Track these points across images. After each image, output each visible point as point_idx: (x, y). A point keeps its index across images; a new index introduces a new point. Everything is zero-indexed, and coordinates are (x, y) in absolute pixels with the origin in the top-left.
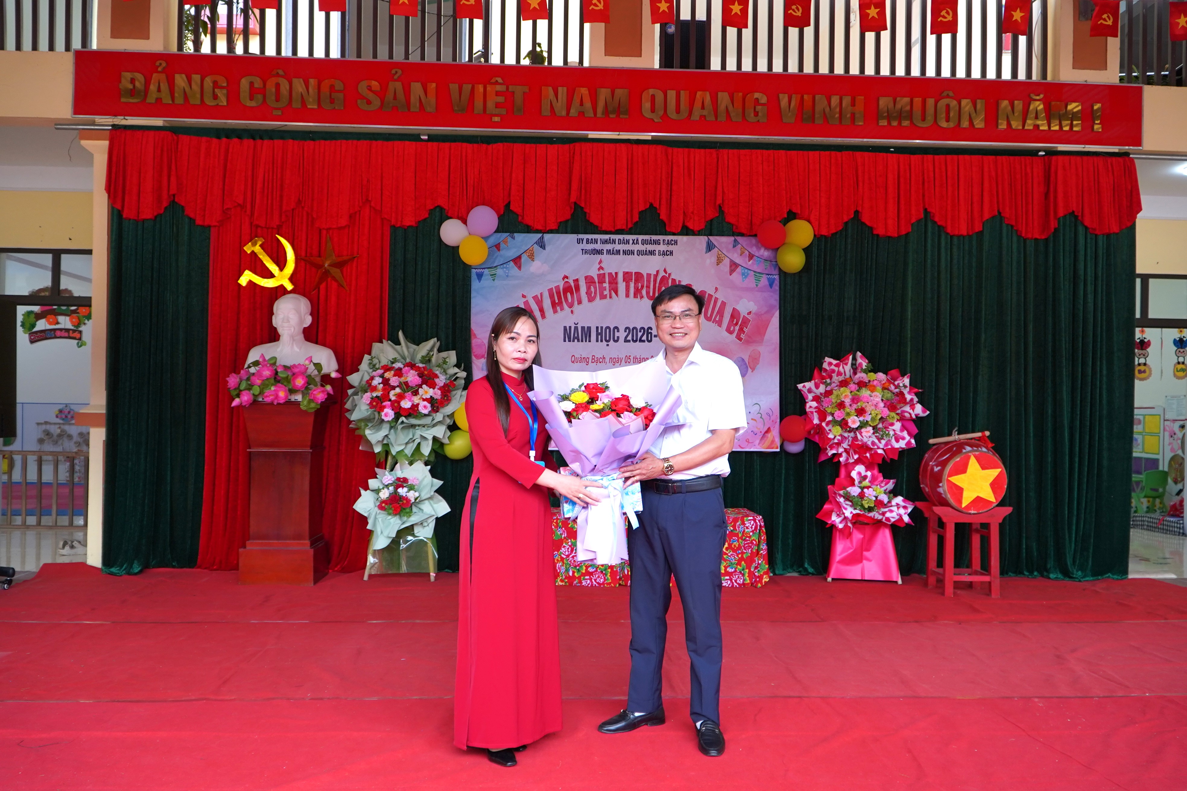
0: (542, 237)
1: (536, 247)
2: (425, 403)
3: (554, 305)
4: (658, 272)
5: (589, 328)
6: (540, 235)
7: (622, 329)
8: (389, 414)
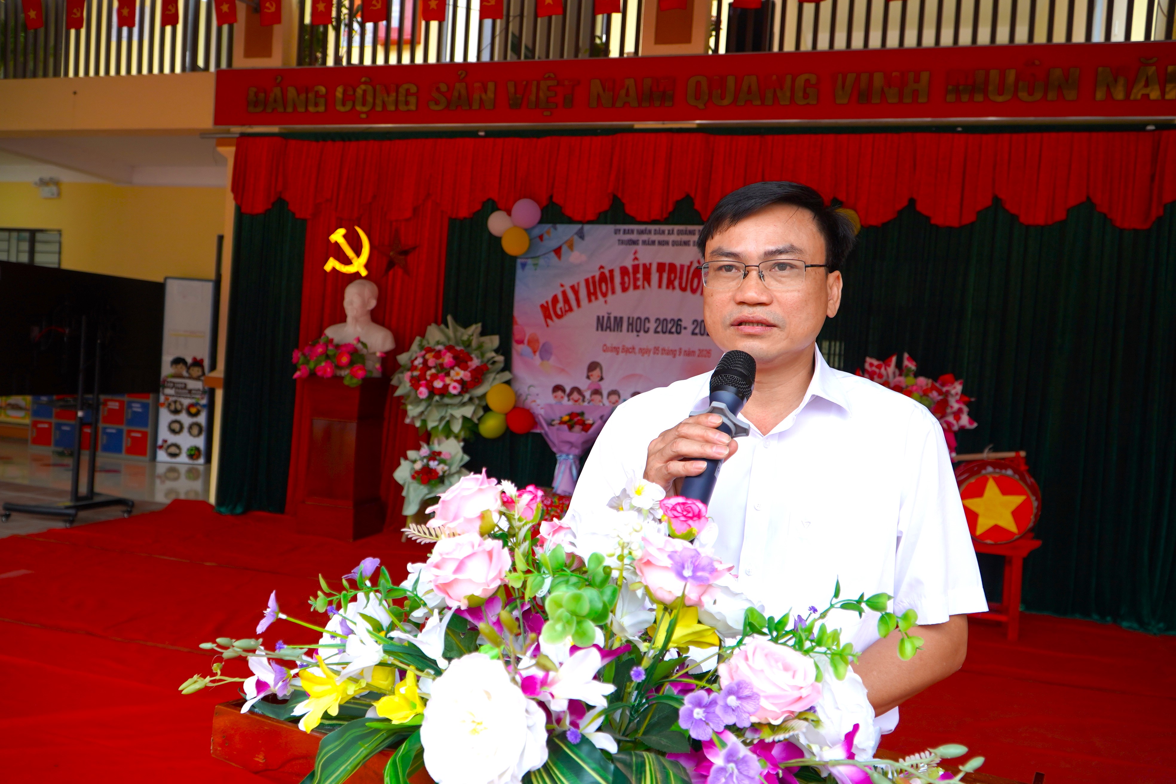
0: (582, 229)
1: (576, 238)
2: (456, 384)
3: (589, 294)
4: (691, 263)
5: (621, 318)
6: (579, 226)
7: (652, 320)
8: (423, 392)
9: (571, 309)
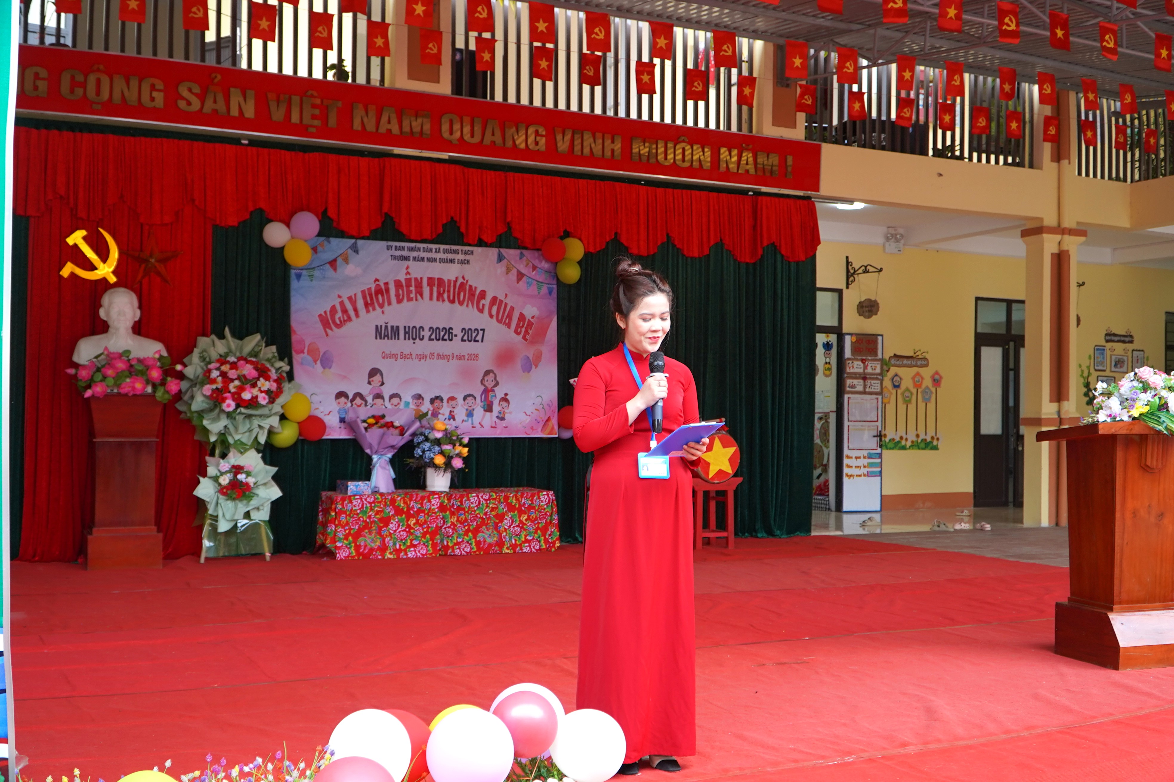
0: (356, 243)
1: (350, 251)
2: (263, 395)
3: (366, 305)
4: (457, 278)
5: (398, 327)
6: (353, 241)
7: (426, 329)
8: (229, 405)
9: (349, 319)
